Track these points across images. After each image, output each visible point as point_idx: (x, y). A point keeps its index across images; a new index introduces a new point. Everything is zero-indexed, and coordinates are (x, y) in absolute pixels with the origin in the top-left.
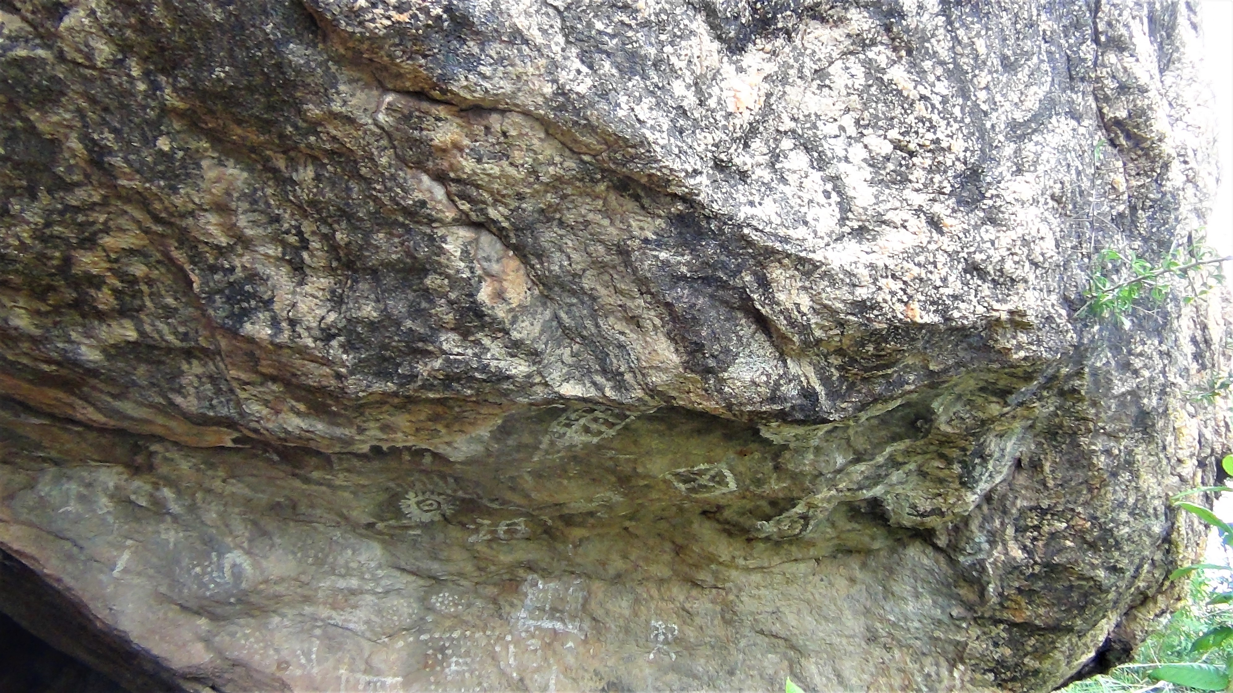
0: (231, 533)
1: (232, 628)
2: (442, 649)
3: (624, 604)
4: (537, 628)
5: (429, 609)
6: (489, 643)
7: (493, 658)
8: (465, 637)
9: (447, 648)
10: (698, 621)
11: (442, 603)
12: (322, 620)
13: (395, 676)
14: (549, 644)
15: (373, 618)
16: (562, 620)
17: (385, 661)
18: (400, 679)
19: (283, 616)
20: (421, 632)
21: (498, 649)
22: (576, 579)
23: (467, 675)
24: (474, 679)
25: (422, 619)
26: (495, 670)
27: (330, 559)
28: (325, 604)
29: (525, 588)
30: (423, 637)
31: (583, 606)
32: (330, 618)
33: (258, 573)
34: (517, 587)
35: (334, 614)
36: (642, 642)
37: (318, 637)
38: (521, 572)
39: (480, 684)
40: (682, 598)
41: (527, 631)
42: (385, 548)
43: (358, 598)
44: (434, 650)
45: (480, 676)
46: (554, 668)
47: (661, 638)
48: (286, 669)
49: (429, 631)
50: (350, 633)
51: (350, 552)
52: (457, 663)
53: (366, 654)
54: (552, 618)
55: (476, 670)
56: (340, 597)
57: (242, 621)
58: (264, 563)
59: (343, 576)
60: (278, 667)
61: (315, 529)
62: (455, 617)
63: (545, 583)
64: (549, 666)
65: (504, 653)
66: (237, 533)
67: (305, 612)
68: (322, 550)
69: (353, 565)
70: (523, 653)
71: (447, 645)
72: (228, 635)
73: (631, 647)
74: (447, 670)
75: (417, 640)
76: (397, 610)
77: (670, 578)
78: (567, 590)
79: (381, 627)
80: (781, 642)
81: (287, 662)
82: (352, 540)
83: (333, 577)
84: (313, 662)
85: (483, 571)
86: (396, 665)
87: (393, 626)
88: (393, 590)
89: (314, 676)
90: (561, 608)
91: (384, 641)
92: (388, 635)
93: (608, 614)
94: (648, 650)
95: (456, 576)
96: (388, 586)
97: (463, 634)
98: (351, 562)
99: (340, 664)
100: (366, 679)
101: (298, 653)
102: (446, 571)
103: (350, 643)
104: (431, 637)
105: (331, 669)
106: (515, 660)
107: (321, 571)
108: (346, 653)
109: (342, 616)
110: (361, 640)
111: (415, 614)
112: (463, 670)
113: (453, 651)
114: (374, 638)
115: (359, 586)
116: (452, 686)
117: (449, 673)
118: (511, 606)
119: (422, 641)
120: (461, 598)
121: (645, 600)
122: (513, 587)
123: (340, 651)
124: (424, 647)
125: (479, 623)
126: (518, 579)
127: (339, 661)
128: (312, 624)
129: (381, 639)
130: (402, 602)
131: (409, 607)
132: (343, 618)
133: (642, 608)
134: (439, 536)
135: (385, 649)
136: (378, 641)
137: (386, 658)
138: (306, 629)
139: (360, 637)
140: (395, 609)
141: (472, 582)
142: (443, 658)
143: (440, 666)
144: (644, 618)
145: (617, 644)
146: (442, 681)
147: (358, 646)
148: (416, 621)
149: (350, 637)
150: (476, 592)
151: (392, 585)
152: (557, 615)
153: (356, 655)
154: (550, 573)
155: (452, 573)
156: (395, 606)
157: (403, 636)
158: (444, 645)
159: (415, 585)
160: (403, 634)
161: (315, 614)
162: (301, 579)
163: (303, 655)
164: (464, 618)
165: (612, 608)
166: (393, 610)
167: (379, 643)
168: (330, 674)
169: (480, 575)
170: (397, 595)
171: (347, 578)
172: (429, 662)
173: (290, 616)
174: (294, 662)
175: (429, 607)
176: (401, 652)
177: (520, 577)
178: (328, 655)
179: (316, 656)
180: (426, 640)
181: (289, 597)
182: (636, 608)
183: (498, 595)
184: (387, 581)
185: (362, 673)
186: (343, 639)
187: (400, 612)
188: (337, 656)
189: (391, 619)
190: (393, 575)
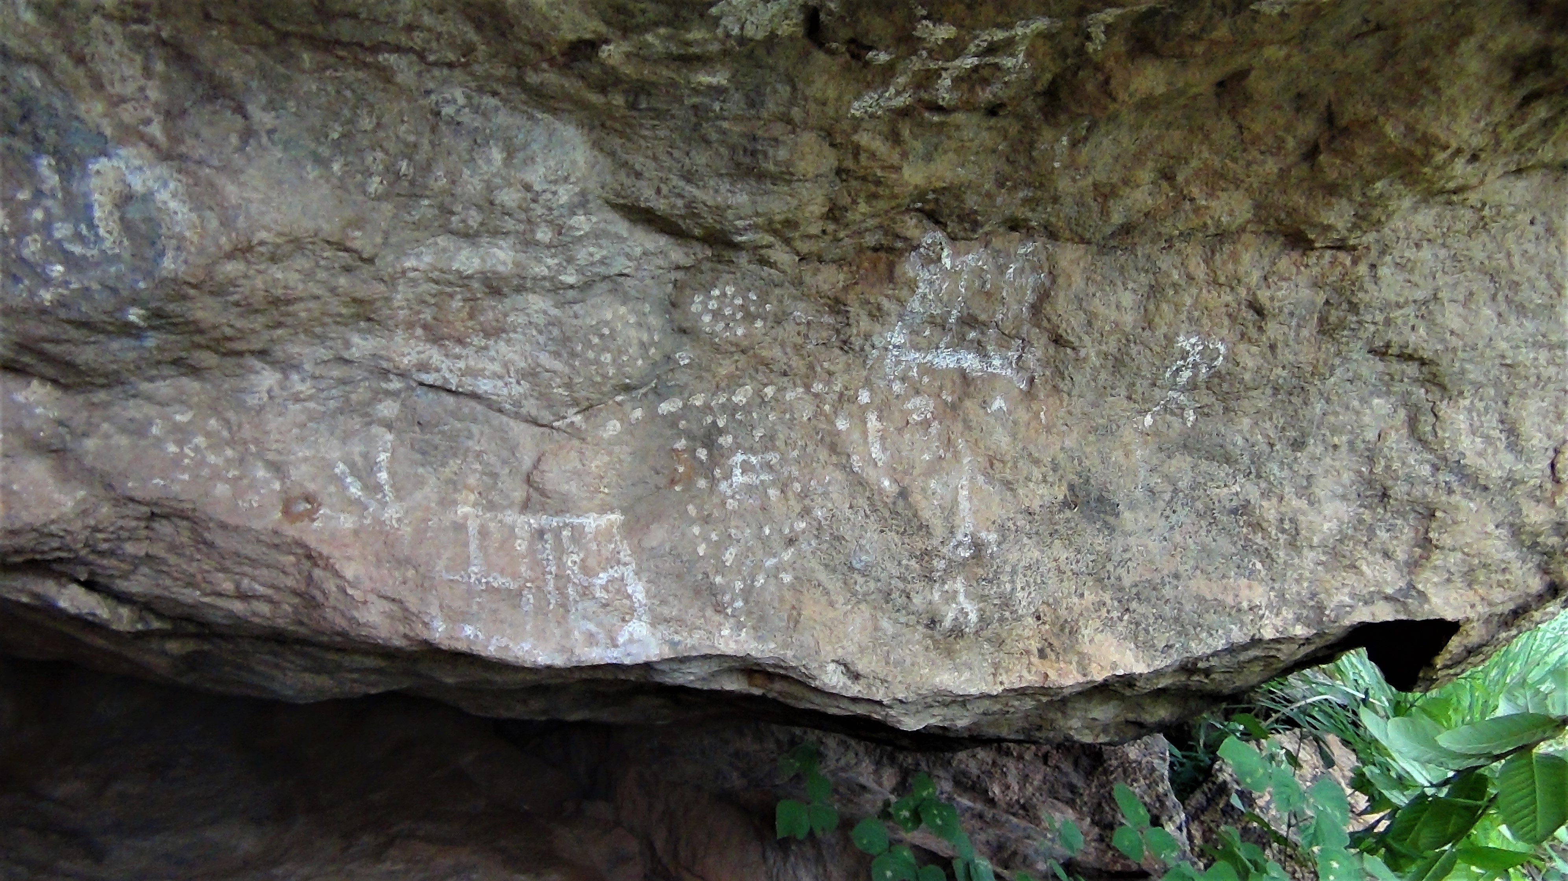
1: (134, 410)
2: (709, 438)
3: (1127, 299)
4: (928, 369)
5: (683, 331)
6: (819, 413)
7: (833, 448)
8: (763, 402)
9: (721, 432)
11: (717, 314)
12: (403, 375)
13: (604, 509)
14: (954, 407)
15: (545, 359)
17: (577, 474)
18: (616, 517)
19: (286, 366)
20: (660, 394)
21: (842, 424)
22: (1022, 242)
23: (773, 493)
24: (792, 502)
25: (668, 358)
26: (839, 475)
27: (439, 180)
28: (410, 326)
29: (910, 267)
30: (665, 408)
31: (1036, 309)
32: (424, 367)
33: (214, 223)
34: (891, 267)
35: (435, 355)
37: (389, 426)
38: (910, 226)
39: (806, 512)
41: (903, 379)
42: (597, 145)
43: (506, 303)
44: (690, 436)
45: (804, 495)
46: (966, 461)
47: (1186, 374)
48: (310, 516)
49: (681, 390)
50: (479, 408)
51: (497, 155)
52: (746, 468)
53: (527, 462)
54: (960, 343)
55: (791, 479)
56: (457, 304)
57: (163, 388)
58: (231, 191)
59: (469, 236)
60: (287, 512)
62: (744, 351)
63: (955, 255)
64: (957, 456)
65: (856, 436)
67: (354, 353)
68: (410, 151)
69: (509, 197)
70: (900, 430)
71: (721, 423)
72: (123, 430)
74: (723, 486)
75: (653, 415)
76: (613, 336)
77: (1242, 229)
78: (1002, 270)
79: (569, 386)
81: (308, 498)
82: (503, 118)
83: (442, 241)
84: (382, 491)
85: (835, 220)
86: (605, 481)
87: (599, 379)
88: (605, 278)
89: (392, 527)
90: (983, 317)
91: (572, 423)
92: (585, 404)
93: (1090, 323)
94: (1147, 406)
95: (775, 232)
96: (592, 264)
97: (759, 393)
98: (501, 188)
99: (456, 490)
100: (530, 525)
101: (337, 471)
102: (757, 214)
103: (482, 433)
104: (685, 405)
105: (433, 505)
106: (884, 449)
107: (408, 218)
108: (470, 459)
109: (458, 357)
110: (512, 423)
111: (653, 343)
112: (762, 482)
113: (735, 437)
114: (546, 416)
115: (517, 264)
116: (741, 523)
117: (729, 493)
118: (871, 315)
119: (664, 417)
120: (763, 299)
121: (1174, 285)
122: (882, 267)
123: (455, 455)
124: (669, 432)
125: (797, 363)
126: (899, 245)
127: (454, 483)
128: (374, 385)
129: (564, 418)
130: (623, 310)
131: (640, 325)
132: (462, 364)
133: (1164, 306)
134: (775, 91)
135: (576, 443)
136: (556, 424)
137: (579, 466)
138: (359, 403)
139: (509, 416)
140: (606, 331)
141: (798, 254)
142: (710, 455)
143: (706, 477)
144: (1164, 329)
145: (1090, 396)
146: (716, 513)
147: (503, 439)
148: (654, 364)
149: (480, 417)
150: (798, 282)
151: (603, 262)
152: (972, 335)
153: (499, 464)
154: (976, 225)
155: (771, 222)
156: (607, 323)
157: (619, 404)
158: (714, 423)
159: (661, 262)
160: (619, 398)
161: (381, 357)
162: (349, 244)
163: (352, 474)
164: (764, 353)
165: (1102, 310)
166: (602, 336)
167: (558, 429)
168: (436, 519)
169: (824, 232)
170: (613, 291)
171: (484, 240)
172: (681, 469)
173: (307, 367)
174: (330, 495)
175: (686, 325)
176: (617, 449)
177: (906, 239)
178: (421, 470)
179: (389, 473)
180: (672, 414)
181: (312, 305)
182: (1152, 307)
183: (846, 288)
184: (591, 249)
185: (517, 509)
186: (459, 420)
187: (620, 341)
188: (447, 470)
189: (597, 362)
190: (611, 228)
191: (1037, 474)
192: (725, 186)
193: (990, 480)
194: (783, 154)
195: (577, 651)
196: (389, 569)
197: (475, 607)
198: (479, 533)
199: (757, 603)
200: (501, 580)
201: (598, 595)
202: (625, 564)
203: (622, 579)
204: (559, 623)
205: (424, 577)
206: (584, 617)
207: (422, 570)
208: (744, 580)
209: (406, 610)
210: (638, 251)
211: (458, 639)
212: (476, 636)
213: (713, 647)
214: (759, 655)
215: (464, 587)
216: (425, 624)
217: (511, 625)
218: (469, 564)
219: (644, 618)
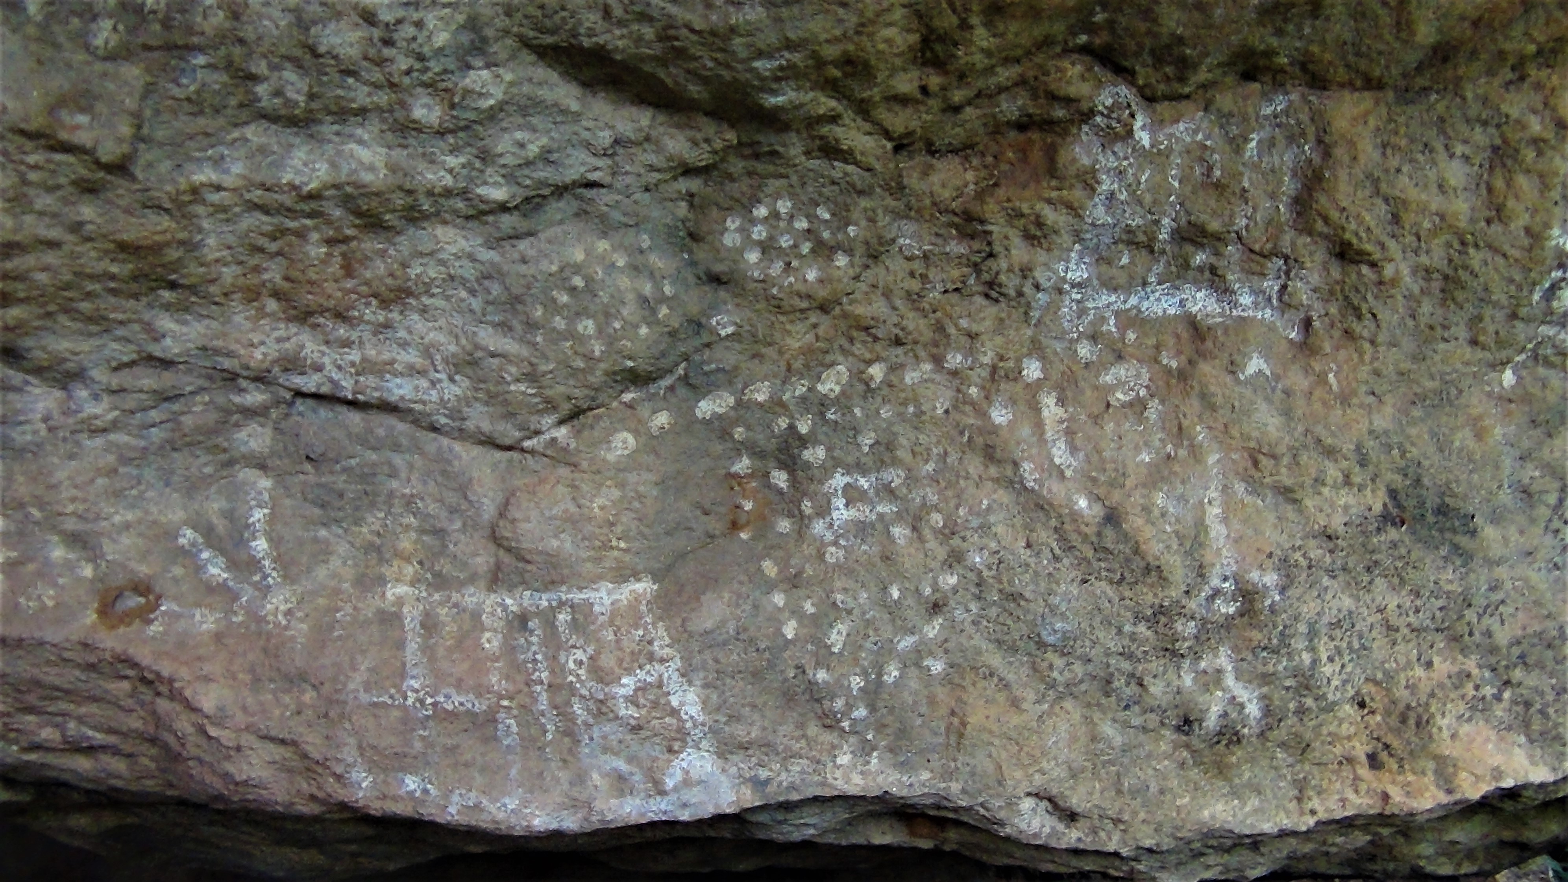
2: (788, 453)
3: (1457, 171)
4: (1130, 318)
5: (716, 280)
6: (961, 401)
7: (990, 454)
8: (869, 391)
9: (804, 442)
11: (767, 248)
13: (622, 575)
14: (1182, 376)
15: (489, 338)
17: (572, 522)
18: (644, 587)
21: (1000, 416)
22: (1267, 97)
23: (899, 532)
24: (932, 544)
26: (1003, 496)
29: (1083, 150)
30: (706, 408)
31: (1303, 202)
34: (1051, 153)
37: (262, 465)
39: (956, 558)
41: (1094, 338)
44: (758, 453)
45: (949, 531)
46: (1212, 459)
48: (145, 615)
49: (728, 378)
50: (401, 427)
52: (852, 496)
53: (489, 509)
54: (1181, 272)
55: (926, 507)
60: (107, 610)
62: (824, 308)
63: (1156, 125)
64: (1196, 453)
65: (1025, 431)
69: (343, 39)
70: (1096, 419)
71: (803, 428)
73: (1454, 352)
74: (819, 527)
75: (687, 421)
76: (591, 288)
78: (1237, 144)
79: (532, 377)
81: (142, 588)
84: (261, 569)
85: (939, 64)
86: (619, 529)
87: (580, 363)
88: (561, 190)
89: (277, 625)
90: (1214, 225)
91: (554, 440)
92: (566, 408)
93: (1396, 219)
94: (1503, 355)
95: (832, 87)
96: (528, 163)
97: (859, 376)
98: (323, 21)
99: (382, 560)
100: (505, 608)
101: (182, 541)
103: (411, 467)
104: (739, 403)
105: (346, 585)
106: (1073, 449)
107: (176, 92)
108: (398, 510)
109: (347, 344)
110: (457, 447)
111: (664, 299)
112: (881, 516)
113: (829, 450)
114: (510, 433)
115: (393, 168)
116: (850, 584)
117: (829, 537)
118: (1029, 237)
119: (706, 422)
120: (842, 219)
121: (1536, 142)
122: (1037, 156)
123: (373, 505)
124: (718, 448)
125: (915, 323)
126: (1060, 113)
127: (378, 550)
128: (221, 400)
129: (537, 433)
130: (603, 245)
131: (635, 269)
132: (355, 356)
133: (1522, 181)
135: (564, 471)
136: (527, 444)
137: (573, 509)
138: (198, 429)
139: (446, 434)
140: (578, 282)
141: (887, 134)
142: (794, 482)
143: (790, 515)
144: (1524, 219)
145: (1408, 345)
146: (809, 571)
147: (444, 473)
148: (673, 334)
149: (404, 442)
150: (897, 188)
151: (546, 157)
152: (1200, 258)
153: (444, 514)
154: (1185, 66)
155: (820, 63)
156: (577, 269)
157: (630, 406)
158: (792, 427)
159: (652, 158)
160: (628, 397)
161: (217, 352)
163: (209, 545)
164: (859, 310)
165: (1413, 194)
166: (573, 290)
167: (532, 452)
168: (349, 609)
169: (924, 90)
170: (581, 214)
171: (328, 129)
172: (748, 506)
174: (176, 580)
175: (718, 268)
176: (632, 478)
177: (1068, 101)
178: (323, 533)
179: (270, 540)
180: (719, 417)
182: (1499, 184)
183: (980, 196)
184: (519, 135)
185: (482, 584)
186: (374, 449)
187: (604, 296)
188: (365, 530)
189: (571, 334)
190: (543, 93)
191: (1333, 472)
193: (1255, 487)
195: (598, 805)
196: (274, 692)
197: (418, 745)
198: (423, 625)
199: (891, 710)
200: (457, 699)
201: (622, 712)
202: (662, 661)
203: (660, 686)
204: (565, 761)
205: (330, 702)
206: (606, 750)
207: (326, 689)
208: (865, 674)
209: (305, 756)
210: (605, 138)
211: (395, 799)
212: (426, 791)
213: (824, 784)
214: (905, 793)
215: (396, 713)
216: (339, 777)
217: (483, 770)
218: (403, 675)
219: (704, 744)
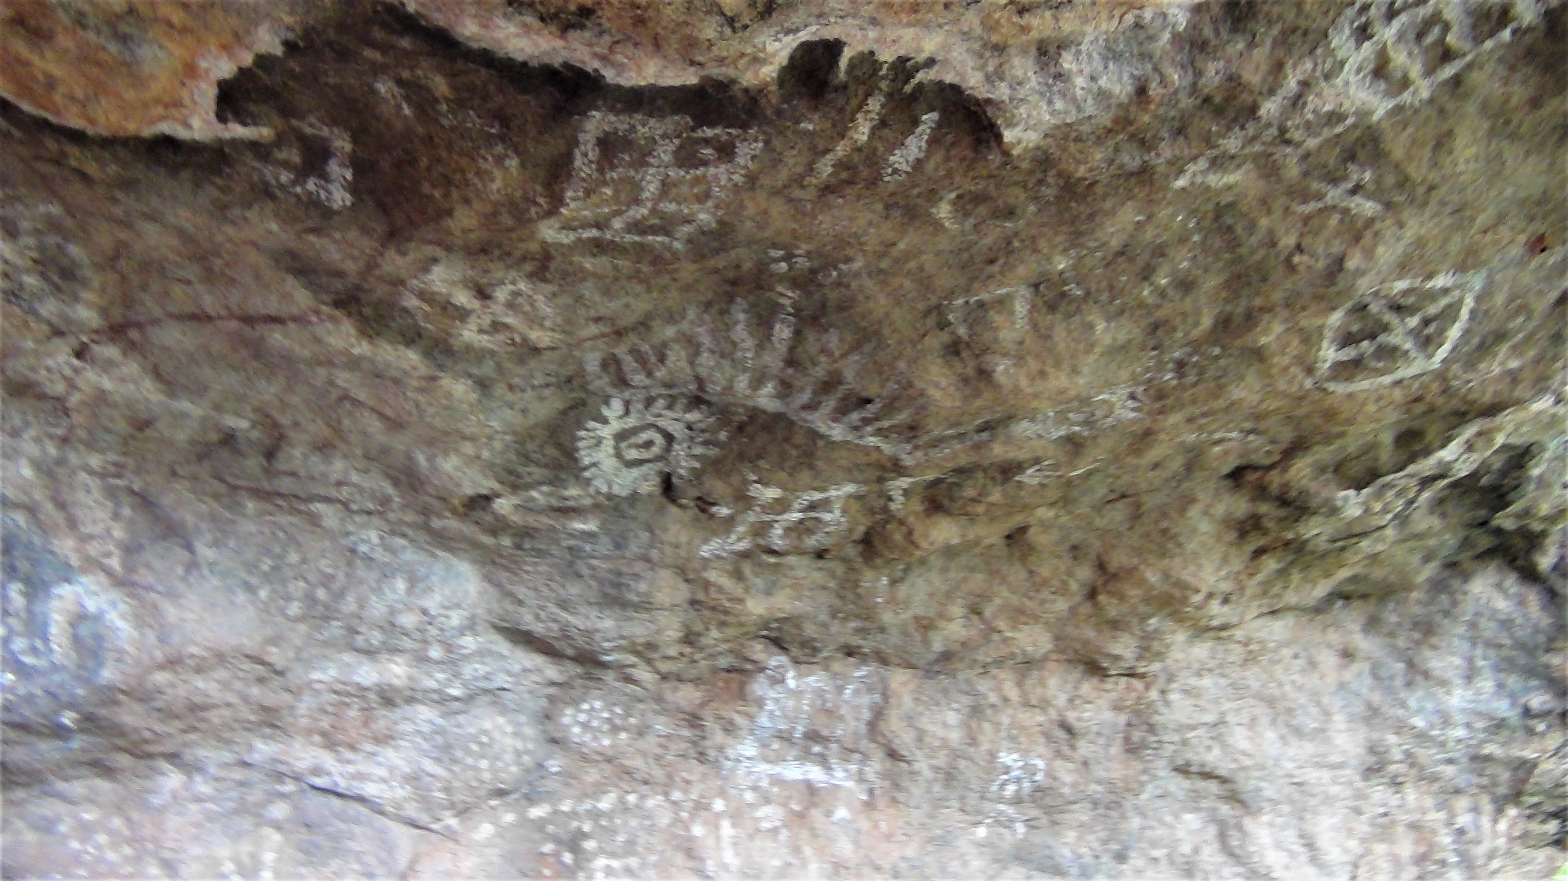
0: (73, 524)
1: (48, 808)
2: (574, 843)
3: (952, 718)
4: (776, 780)
5: (555, 741)
6: (677, 820)
7: (689, 854)
8: (626, 809)
9: (585, 836)
10: (1084, 748)
11: (585, 726)
12: (297, 778)
14: (801, 816)
15: (429, 766)
16: (823, 761)
19: (191, 768)
20: (531, 799)
21: (697, 831)
22: (857, 667)
25: (540, 766)
27: (349, 605)
28: (309, 732)
29: (759, 687)
30: (535, 813)
31: (872, 725)
32: (317, 771)
33: (151, 637)
34: (742, 686)
35: (327, 759)
36: (972, 799)
37: (278, 826)
38: (758, 650)
40: (1061, 700)
41: (755, 788)
42: (488, 578)
43: (398, 713)
44: (557, 840)
46: (812, 867)
47: (1011, 789)
49: (550, 797)
50: (363, 810)
51: (401, 585)
52: (608, 872)
53: (403, 863)
54: (805, 756)
56: (353, 713)
57: (77, 788)
58: (171, 612)
59: (369, 653)
61: (314, 520)
62: (609, 760)
63: (799, 676)
64: (804, 863)
65: (710, 842)
66: (89, 529)
67: (255, 757)
68: (327, 581)
69: (408, 620)
70: (751, 838)
71: (586, 829)
72: (35, 828)
73: (951, 815)
75: (523, 820)
76: (491, 743)
77: (1045, 659)
78: (840, 689)
79: (447, 790)
80: (1213, 787)
82: (410, 555)
83: (347, 657)
85: (691, 643)
87: (475, 784)
88: (487, 691)
90: (825, 732)
91: (448, 825)
92: (461, 807)
93: (920, 739)
94: (979, 818)
95: (637, 653)
96: (476, 679)
97: (622, 801)
98: (400, 612)
101: (224, 869)
102: (622, 638)
103: (363, 835)
104: (553, 811)
106: (737, 854)
107: (320, 637)
108: (350, 860)
109: (349, 762)
110: (392, 825)
111: (527, 752)
113: (598, 843)
114: (424, 818)
115: (410, 678)
118: (726, 730)
119: (533, 821)
120: (628, 714)
121: (993, 706)
122: (734, 686)
123: (336, 856)
124: (537, 836)
125: (658, 773)
126: (749, 667)
128: (270, 787)
129: (441, 820)
130: (501, 720)
131: (517, 734)
132: (351, 769)
133: (987, 726)
134: (637, 536)
135: (450, 844)
136: (432, 826)
137: (452, 867)
138: (254, 804)
139: (389, 818)
140: (485, 739)
141: (658, 672)
142: (576, 861)
144: (985, 747)
145: (926, 808)
147: (382, 841)
148: (527, 771)
149: (363, 819)
150: (659, 699)
151: (486, 678)
152: (817, 749)
153: (377, 864)
154: (815, 651)
155: (634, 644)
156: (485, 732)
157: (492, 808)
158: (580, 828)
159: (537, 679)
160: (493, 803)
161: (279, 762)
162: (266, 658)
163: (237, 872)
164: (628, 763)
165: (930, 728)
166: (481, 744)
167: (434, 831)
169: (682, 654)
170: (494, 703)
171: (383, 657)
172: (546, 873)
173: (212, 770)
175: (558, 735)
176: (487, 851)
177: (754, 662)
178: (303, 870)
179: (273, 872)
180: (540, 819)
181: (226, 712)
182: (974, 725)
183: (703, 705)
184: (477, 666)
186: (344, 822)
187: (497, 748)
188: (328, 870)
189: (476, 769)
190: (494, 648)
192: (594, 613)
194: (643, 587)
210: (517, 668)
